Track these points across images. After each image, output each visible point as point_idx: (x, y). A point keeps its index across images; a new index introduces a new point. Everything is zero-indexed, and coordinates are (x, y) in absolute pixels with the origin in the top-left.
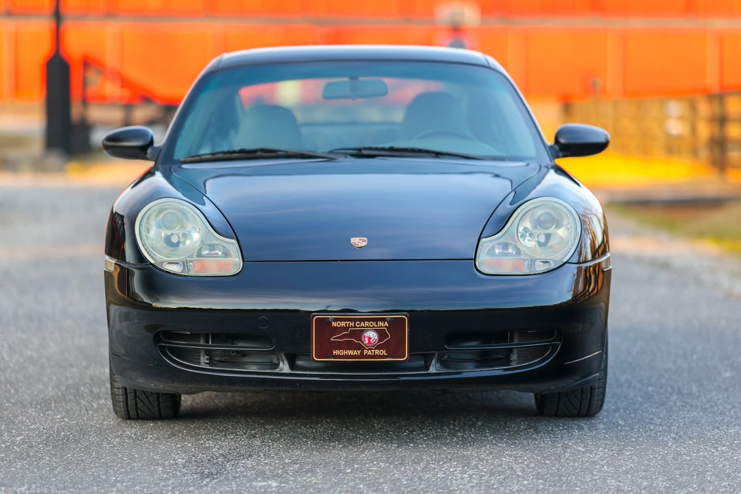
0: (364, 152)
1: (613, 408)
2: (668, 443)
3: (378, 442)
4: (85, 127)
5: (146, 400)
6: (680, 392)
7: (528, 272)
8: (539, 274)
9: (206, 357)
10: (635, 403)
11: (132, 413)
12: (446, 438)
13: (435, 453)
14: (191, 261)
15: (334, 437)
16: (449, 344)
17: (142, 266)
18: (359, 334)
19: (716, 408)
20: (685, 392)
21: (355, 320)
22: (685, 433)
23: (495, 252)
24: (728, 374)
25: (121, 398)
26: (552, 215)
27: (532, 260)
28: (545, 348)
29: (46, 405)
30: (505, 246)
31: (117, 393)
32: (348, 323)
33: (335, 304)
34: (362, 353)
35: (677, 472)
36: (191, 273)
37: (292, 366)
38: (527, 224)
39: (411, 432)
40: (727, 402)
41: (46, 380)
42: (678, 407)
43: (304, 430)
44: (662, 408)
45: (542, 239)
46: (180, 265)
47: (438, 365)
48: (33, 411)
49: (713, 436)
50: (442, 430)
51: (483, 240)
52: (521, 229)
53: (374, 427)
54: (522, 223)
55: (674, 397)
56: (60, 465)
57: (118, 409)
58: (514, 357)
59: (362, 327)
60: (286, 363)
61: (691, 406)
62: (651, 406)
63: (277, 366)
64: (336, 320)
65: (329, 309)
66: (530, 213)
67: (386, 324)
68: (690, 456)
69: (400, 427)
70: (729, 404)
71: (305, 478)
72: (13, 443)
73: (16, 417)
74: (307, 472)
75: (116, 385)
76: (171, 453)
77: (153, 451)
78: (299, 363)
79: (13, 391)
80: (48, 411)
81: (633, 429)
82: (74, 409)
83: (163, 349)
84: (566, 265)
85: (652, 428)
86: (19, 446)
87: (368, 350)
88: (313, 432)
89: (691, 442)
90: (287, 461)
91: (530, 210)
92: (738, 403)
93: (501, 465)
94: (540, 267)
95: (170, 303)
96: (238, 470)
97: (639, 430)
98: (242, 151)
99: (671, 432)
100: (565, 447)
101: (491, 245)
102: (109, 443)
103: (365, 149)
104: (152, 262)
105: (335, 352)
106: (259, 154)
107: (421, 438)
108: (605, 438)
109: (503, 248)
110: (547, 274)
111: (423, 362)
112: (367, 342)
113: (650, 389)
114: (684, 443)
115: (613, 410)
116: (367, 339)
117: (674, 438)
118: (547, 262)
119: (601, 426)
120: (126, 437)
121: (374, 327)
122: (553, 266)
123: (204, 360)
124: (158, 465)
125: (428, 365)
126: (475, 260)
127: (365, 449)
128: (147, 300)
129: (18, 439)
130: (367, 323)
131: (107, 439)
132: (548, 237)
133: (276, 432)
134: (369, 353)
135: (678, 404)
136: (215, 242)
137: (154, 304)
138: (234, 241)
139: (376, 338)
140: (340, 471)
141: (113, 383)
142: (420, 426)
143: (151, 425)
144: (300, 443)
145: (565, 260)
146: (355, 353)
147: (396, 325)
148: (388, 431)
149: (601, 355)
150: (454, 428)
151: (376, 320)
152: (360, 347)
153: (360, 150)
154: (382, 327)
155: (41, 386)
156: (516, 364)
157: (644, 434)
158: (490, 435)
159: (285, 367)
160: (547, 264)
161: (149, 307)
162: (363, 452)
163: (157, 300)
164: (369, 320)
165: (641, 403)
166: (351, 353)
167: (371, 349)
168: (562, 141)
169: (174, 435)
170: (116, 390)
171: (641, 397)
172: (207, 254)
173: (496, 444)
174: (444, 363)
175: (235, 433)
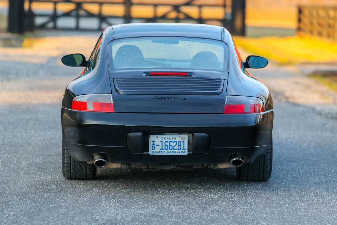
2: (304, 222)
19: (331, 204)
29: (22, 195)
48: (17, 199)
49: (326, 218)
62: (302, 202)
72: (9, 215)
76: (80, 222)
80: (23, 198)
81: (290, 214)
85: (299, 214)
86: (12, 216)
89: (315, 221)
97: (293, 215)
99: (307, 216)
102: (53, 216)
107: (194, 217)
114: (312, 222)
117: (308, 219)
120: (60, 213)
129: (12, 213)
131: (52, 214)
150: (209, 212)
157: (295, 217)
158: (225, 216)
175: (110, 212)
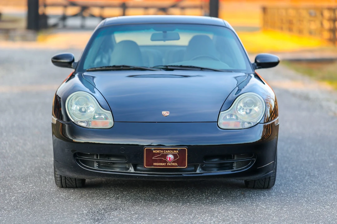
0: (169, 68)
1: (279, 183)
2: (303, 204)
3: (173, 202)
4: (45, 17)
5: (70, 180)
6: (310, 175)
7: (241, 128)
8: (246, 128)
9: (97, 163)
10: (289, 181)
11: (64, 185)
12: (204, 200)
13: (198, 209)
14: (90, 121)
15: (154, 199)
16: (205, 161)
17: (69, 122)
18: (165, 156)
19: (325, 184)
20: (312, 174)
21: (163, 150)
22: (311, 198)
23: (227, 118)
24: (332, 164)
25: (59, 179)
26: (252, 101)
27: (243, 122)
28: (248, 162)
29: (25, 179)
30: (231, 115)
31: (57, 177)
32: (160, 151)
33: (155, 142)
34: (166, 164)
35: (307, 220)
36: (91, 127)
37: (135, 169)
38: (241, 105)
39: (188, 196)
40: (330, 180)
41: (26, 164)
42: (309, 183)
43: (140, 195)
44: (301, 183)
45: (248, 111)
46: (85, 123)
47: (200, 169)
48: (19, 182)
49: (323, 200)
50: (202, 196)
51: (221, 113)
52: (238, 107)
53: (172, 194)
54: (239, 104)
55: (307, 177)
56: (31, 213)
57: (58, 183)
58: (235, 165)
59: (167, 153)
60: (132, 168)
61: (314, 182)
62: (296, 183)
63: (128, 169)
64: (155, 150)
65: (152, 144)
66: (243, 100)
67: (177, 152)
68: (313, 211)
69: (183, 194)
70: (331, 181)
71: (140, 222)
72: (10, 200)
73: (12, 185)
74: (141, 219)
75: (57, 173)
76: (81, 207)
77: (73, 206)
78: (138, 168)
79: (11, 171)
80: (26, 182)
81: (288, 196)
82: (38, 181)
83: (77, 160)
84: (259, 124)
85: (296, 195)
86: (13, 202)
87: (169, 163)
88: (144, 196)
89: (313, 203)
90: (132, 212)
91: (242, 98)
92: (335, 181)
93: (228, 216)
94: (247, 125)
95: (81, 140)
96: (111, 217)
97: (290, 196)
98: (114, 66)
99: (305, 198)
100: (257, 206)
101: (225, 115)
102: (54, 201)
103: (169, 66)
104: (73, 121)
105: (155, 164)
106: (121, 68)
107: (193, 200)
108: (275, 201)
109: (230, 116)
110: (250, 128)
111: (194, 168)
112: (169, 159)
113: (296, 172)
114: (310, 204)
115: (279, 184)
116: (168, 158)
117: (306, 201)
118: (250, 123)
119: (274, 194)
120: (61, 198)
121: (172, 153)
122: (253, 125)
123: (96, 165)
124: (75, 214)
125: (196, 169)
126: (217, 122)
127: (167, 206)
128: (71, 138)
129: (13, 198)
130: (169, 151)
131: (52, 199)
132: (251, 110)
133: (128, 196)
134: (170, 164)
135: (308, 182)
136: (101, 112)
137: (74, 140)
138: (110, 112)
139: (173, 158)
140: (156, 219)
141: (55, 172)
142: (192, 193)
143: (72, 191)
144: (138, 202)
145: (258, 122)
146: (163, 164)
147: (182, 152)
148: (178, 196)
149: (274, 162)
150: (208, 195)
151: (173, 150)
152: (165, 162)
153: (167, 66)
154: (175, 153)
155: (23, 168)
156: (236, 169)
157: (292, 199)
158: (224, 199)
159: (132, 170)
160: (250, 124)
161: (72, 141)
162: (166, 207)
163: (75, 138)
164: (170, 150)
165: (292, 181)
166: (161, 164)
167: (170, 163)
168: (258, 61)
169: (82, 197)
170: (56, 175)
171: (292, 177)
172: (98, 117)
173: (226, 204)
174: (203, 169)
175: (110, 196)
